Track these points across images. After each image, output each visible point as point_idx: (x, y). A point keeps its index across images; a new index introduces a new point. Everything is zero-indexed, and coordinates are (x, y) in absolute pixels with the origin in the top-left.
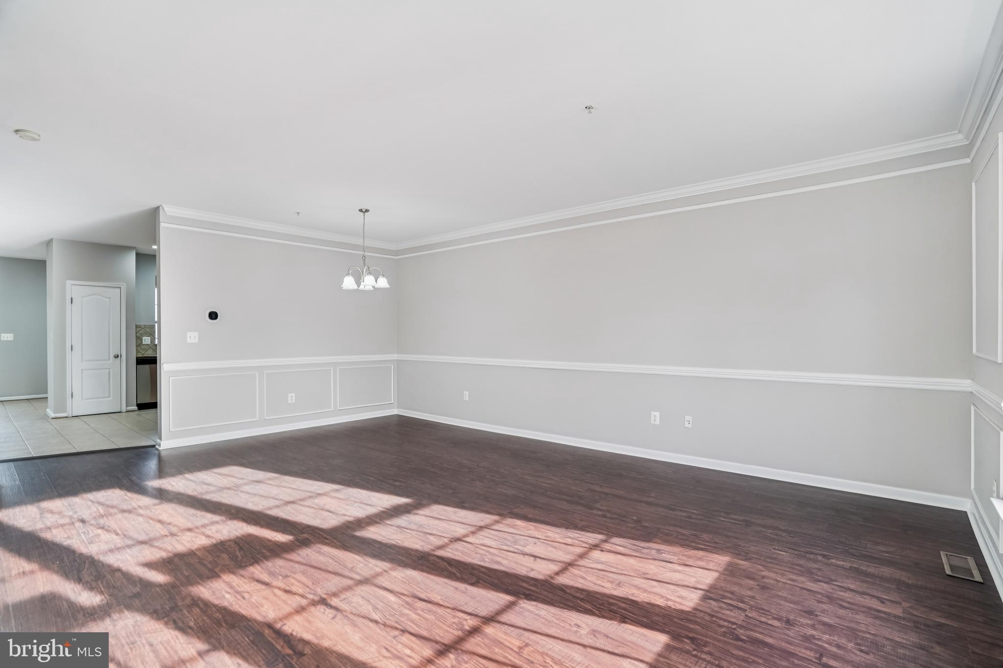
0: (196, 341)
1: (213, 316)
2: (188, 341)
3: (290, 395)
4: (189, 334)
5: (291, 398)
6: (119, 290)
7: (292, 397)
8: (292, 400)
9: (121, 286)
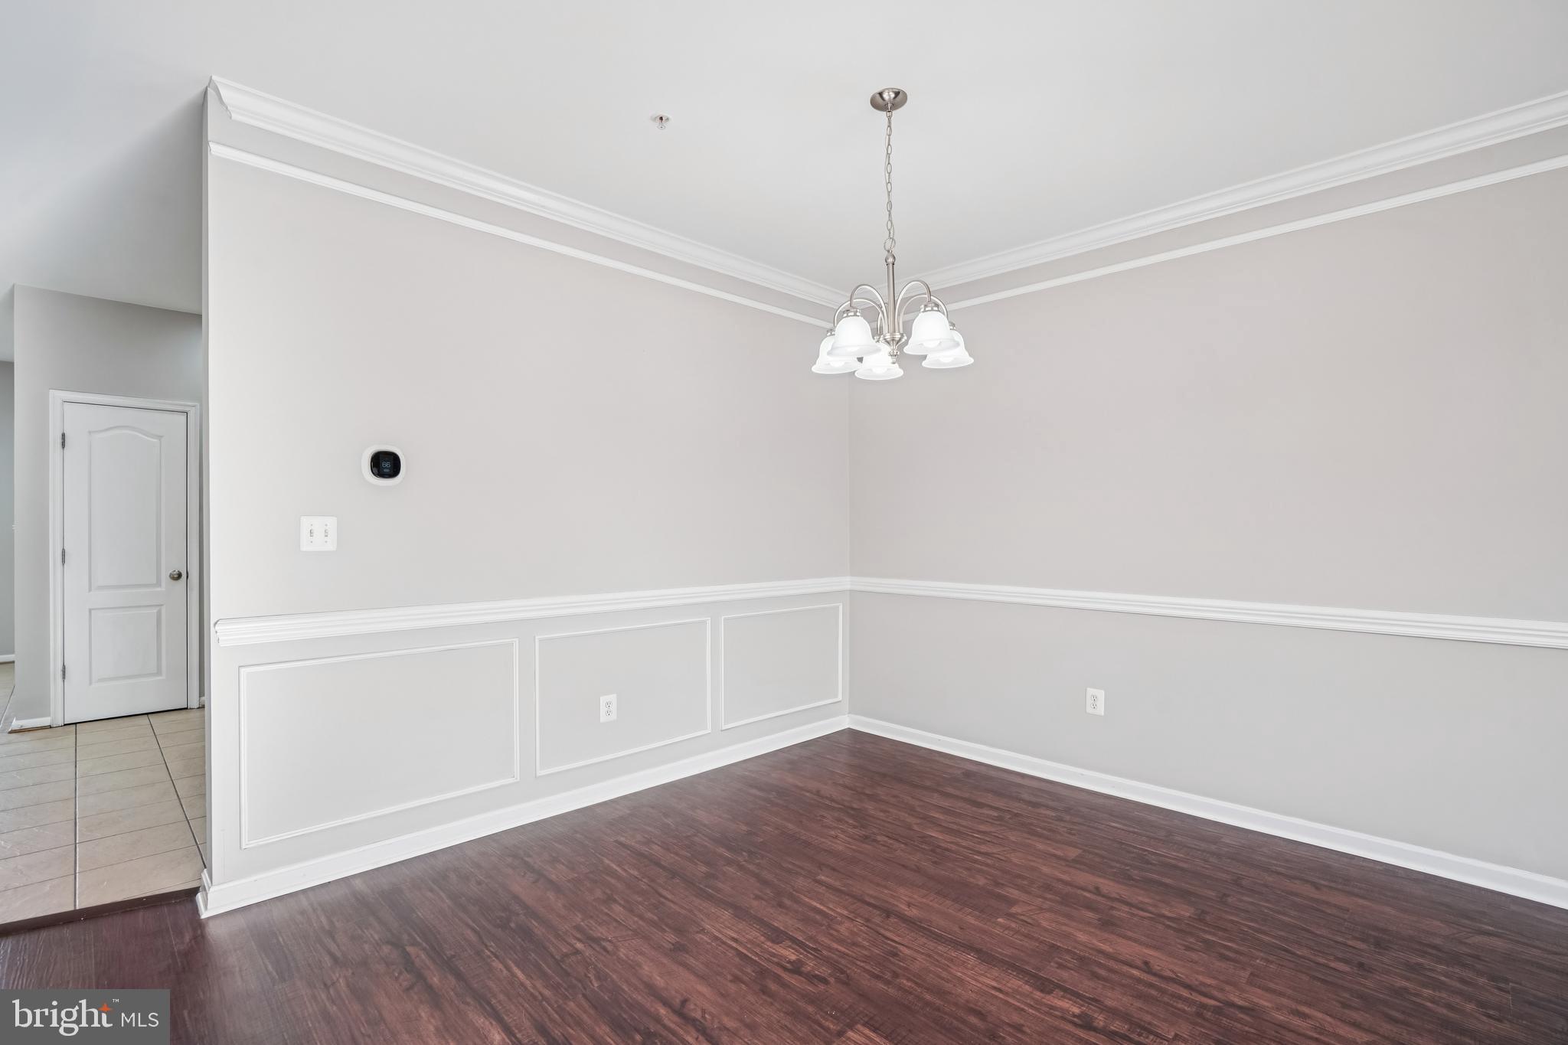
0: (331, 545)
1: (386, 464)
2: (305, 547)
3: (603, 700)
4: (306, 523)
5: (608, 706)
6: (183, 418)
7: (608, 704)
8: (608, 713)
9: (187, 409)
